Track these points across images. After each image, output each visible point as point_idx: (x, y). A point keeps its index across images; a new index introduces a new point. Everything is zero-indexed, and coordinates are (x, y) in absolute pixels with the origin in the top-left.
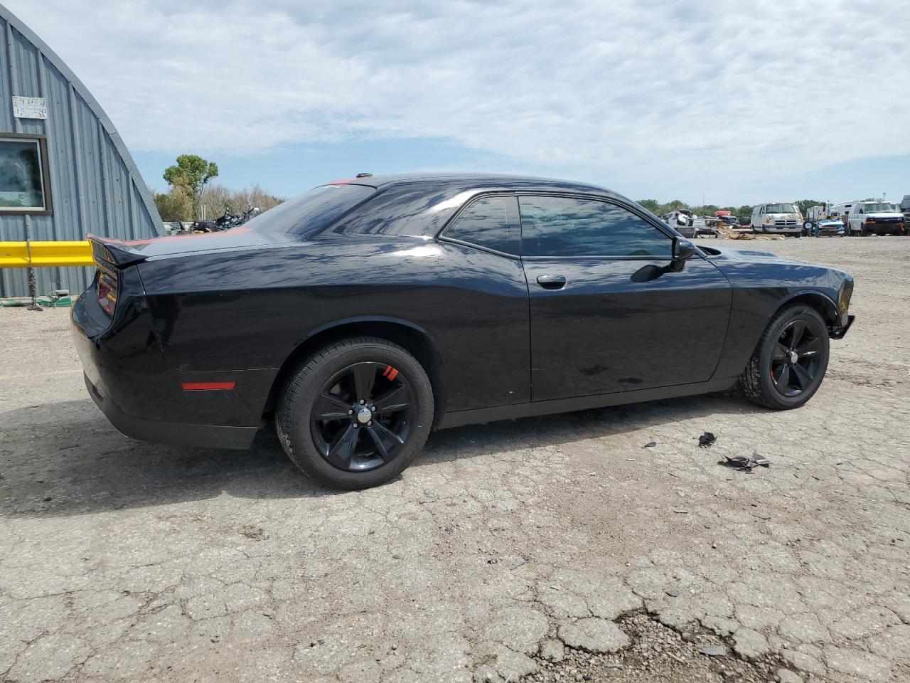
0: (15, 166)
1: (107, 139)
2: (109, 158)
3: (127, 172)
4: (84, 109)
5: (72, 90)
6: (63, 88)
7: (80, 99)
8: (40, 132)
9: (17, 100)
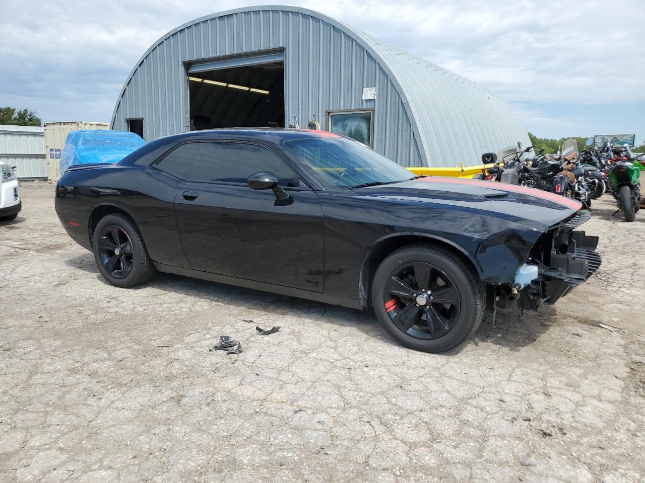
0: (361, 126)
1: (403, 106)
2: (403, 118)
3: (410, 125)
4: (394, 90)
5: (389, 81)
6: (385, 79)
7: (392, 84)
8: (373, 107)
9: (365, 90)
